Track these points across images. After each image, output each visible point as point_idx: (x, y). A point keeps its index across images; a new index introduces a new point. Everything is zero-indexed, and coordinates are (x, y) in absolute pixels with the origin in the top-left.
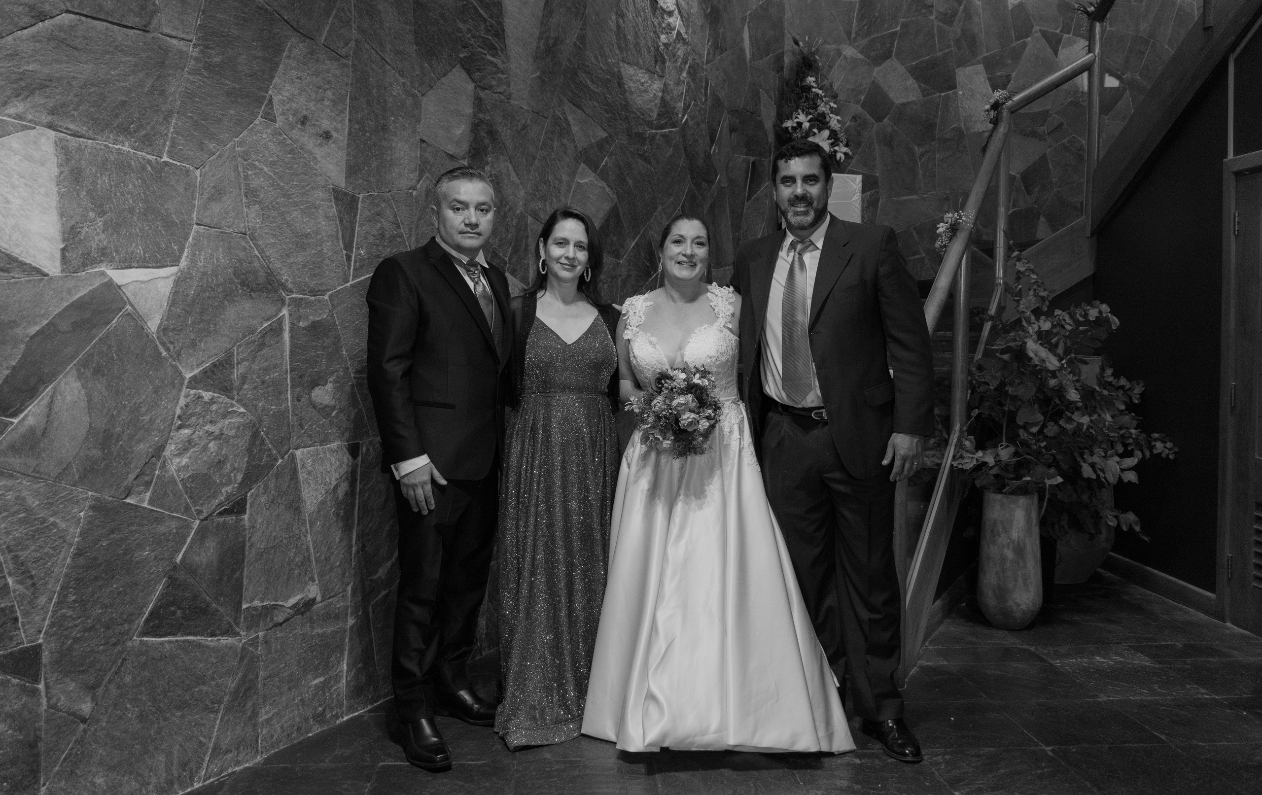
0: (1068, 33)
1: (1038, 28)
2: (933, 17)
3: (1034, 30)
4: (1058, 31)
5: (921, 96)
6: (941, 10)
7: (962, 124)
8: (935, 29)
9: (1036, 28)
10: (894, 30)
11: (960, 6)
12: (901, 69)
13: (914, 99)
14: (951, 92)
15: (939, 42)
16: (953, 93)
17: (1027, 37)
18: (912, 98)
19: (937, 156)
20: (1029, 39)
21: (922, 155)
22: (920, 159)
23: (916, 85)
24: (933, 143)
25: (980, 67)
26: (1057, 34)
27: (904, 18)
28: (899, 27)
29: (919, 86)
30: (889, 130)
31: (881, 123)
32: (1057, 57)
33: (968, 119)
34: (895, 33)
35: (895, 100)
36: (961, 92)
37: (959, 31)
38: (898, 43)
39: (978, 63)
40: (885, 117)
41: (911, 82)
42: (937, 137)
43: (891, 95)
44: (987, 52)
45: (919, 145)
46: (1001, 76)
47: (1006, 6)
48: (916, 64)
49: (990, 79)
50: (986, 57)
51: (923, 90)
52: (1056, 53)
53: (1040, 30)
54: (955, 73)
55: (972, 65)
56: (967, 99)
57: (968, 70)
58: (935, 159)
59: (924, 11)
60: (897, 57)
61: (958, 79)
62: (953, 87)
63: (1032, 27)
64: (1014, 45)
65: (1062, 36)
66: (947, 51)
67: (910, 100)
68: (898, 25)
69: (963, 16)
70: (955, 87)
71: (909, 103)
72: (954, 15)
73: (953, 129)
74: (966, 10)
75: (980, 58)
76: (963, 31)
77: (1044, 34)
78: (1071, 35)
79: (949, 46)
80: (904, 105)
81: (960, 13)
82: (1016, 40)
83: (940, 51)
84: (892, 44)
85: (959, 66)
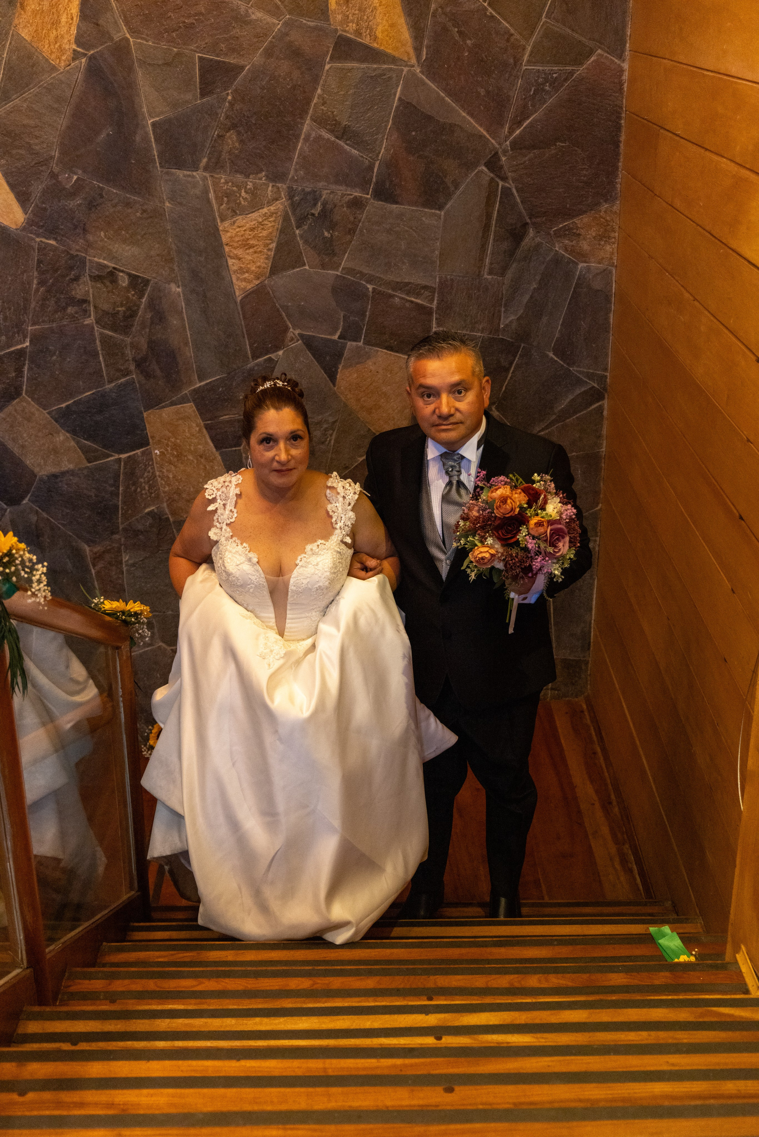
0: (356, 339)
1: (297, 332)
2: (90, 320)
3: (290, 335)
4: (336, 337)
5: (85, 461)
6: (106, 307)
7: (165, 505)
8: (98, 342)
9: (293, 332)
10: (19, 347)
11: (141, 297)
12: (41, 415)
13: (71, 466)
14: (139, 452)
15: (107, 366)
16: (143, 453)
17: (277, 348)
18: (67, 465)
19: (125, 558)
20: (280, 353)
21: (97, 558)
22: (94, 566)
23: (73, 443)
24: (116, 537)
25: (190, 408)
26: (334, 341)
27: (34, 324)
28: (28, 340)
29: (78, 443)
30: (34, 518)
31: (16, 507)
32: (334, 385)
33: (176, 497)
34: (21, 353)
35: (36, 470)
36: (157, 452)
37: (144, 346)
38: (30, 369)
39: (183, 400)
40: (23, 498)
41: (62, 437)
42: (121, 528)
43: (29, 461)
44: (201, 379)
45: (90, 542)
46: (230, 422)
47: (229, 295)
48: (68, 407)
49: (208, 428)
50: (196, 391)
51: (85, 451)
52: (332, 377)
53: (301, 336)
54: (142, 420)
55: (173, 404)
56: (170, 462)
57: (167, 413)
58: (121, 563)
59: (70, 310)
60: (31, 394)
61: (150, 430)
62: (144, 442)
63: (286, 329)
64: (251, 364)
65: (344, 347)
66: (123, 380)
67: (64, 469)
68: (25, 337)
69: (149, 316)
70: (148, 444)
71: (63, 474)
72: (131, 314)
73: (148, 513)
74: (152, 305)
75: (186, 391)
76: (152, 344)
77: (309, 343)
78: (361, 344)
79: (128, 373)
80: (55, 476)
81: (143, 313)
82: (255, 357)
83: (110, 382)
84: (19, 371)
85: (148, 407)
